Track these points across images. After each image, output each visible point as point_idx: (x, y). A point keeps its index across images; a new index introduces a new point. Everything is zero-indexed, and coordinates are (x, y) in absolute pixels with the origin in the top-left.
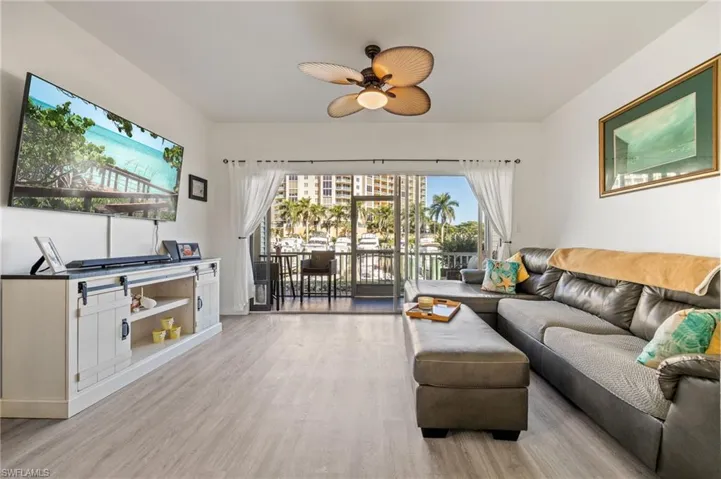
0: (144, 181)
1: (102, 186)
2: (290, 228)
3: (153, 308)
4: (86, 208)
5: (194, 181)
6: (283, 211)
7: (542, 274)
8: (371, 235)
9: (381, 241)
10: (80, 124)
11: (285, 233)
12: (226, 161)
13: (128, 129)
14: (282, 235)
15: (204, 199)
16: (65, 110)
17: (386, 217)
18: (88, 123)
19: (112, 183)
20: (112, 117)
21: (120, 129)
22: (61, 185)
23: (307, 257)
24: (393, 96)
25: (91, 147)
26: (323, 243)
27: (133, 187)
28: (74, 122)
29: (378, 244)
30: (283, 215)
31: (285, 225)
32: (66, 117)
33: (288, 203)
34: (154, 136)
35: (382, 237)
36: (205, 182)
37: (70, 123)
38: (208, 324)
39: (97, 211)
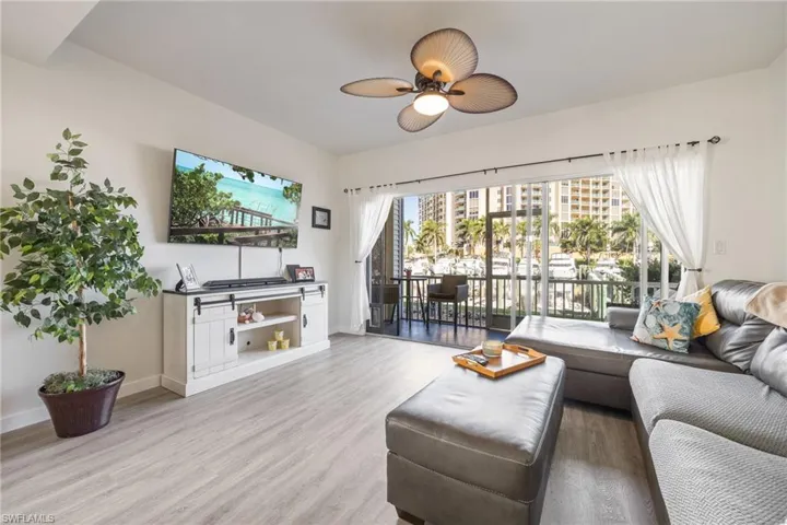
0: (268, 217)
1: (231, 223)
2: (470, 248)
3: (261, 321)
4: (220, 241)
5: (318, 213)
6: (461, 231)
7: (739, 325)
8: (564, 256)
9: (578, 263)
10: (213, 179)
11: (466, 253)
12: (346, 191)
13: (250, 176)
14: (462, 256)
15: (328, 227)
16: (200, 170)
17: (586, 233)
18: (218, 177)
19: (240, 221)
20: (236, 169)
21: (244, 178)
22: (201, 225)
23: (439, 281)
24: (460, 93)
25: (222, 195)
26: (504, 264)
27: (257, 222)
28: (208, 178)
29: (573, 266)
30: (462, 236)
31: (465, 245)
32: (202, 176)
33: (468, 223)
34: (274, 178)
35: (580, 258)
36: (328, 212)
37: (205, 179)
38: (315, 339)
39: (229, 244)
